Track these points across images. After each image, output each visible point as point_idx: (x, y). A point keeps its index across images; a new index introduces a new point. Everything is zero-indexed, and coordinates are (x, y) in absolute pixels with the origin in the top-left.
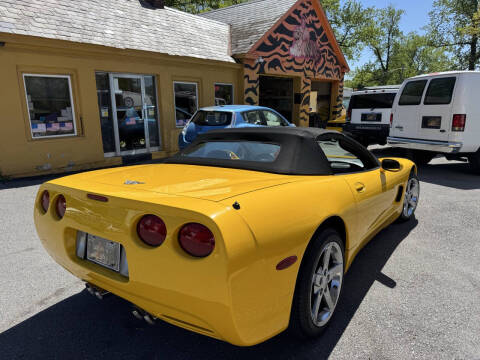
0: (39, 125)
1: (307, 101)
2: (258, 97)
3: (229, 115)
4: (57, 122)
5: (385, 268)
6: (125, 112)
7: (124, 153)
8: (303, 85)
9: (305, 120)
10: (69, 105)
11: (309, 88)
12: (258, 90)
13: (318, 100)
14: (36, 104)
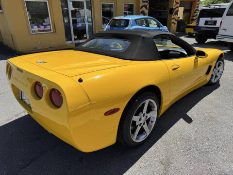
0: (34, 27)
1: (177, 13)
2: (148, 10)
3: (128, 21)
4: (42, 25)
5: (189, 112)
6: (76, 20)
7: (76, 42)
8: (175, 3)
9: (175, 24)
10: (48, 16)
11: (178, 5)
12: (148, 6)
13: (184, 12)
14: (32, 15)
